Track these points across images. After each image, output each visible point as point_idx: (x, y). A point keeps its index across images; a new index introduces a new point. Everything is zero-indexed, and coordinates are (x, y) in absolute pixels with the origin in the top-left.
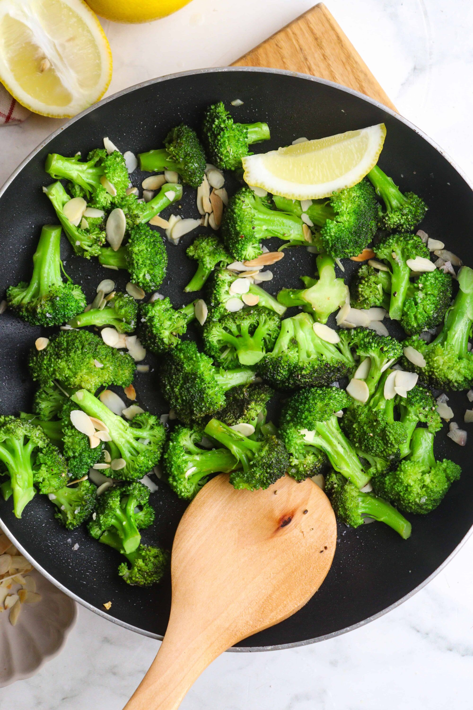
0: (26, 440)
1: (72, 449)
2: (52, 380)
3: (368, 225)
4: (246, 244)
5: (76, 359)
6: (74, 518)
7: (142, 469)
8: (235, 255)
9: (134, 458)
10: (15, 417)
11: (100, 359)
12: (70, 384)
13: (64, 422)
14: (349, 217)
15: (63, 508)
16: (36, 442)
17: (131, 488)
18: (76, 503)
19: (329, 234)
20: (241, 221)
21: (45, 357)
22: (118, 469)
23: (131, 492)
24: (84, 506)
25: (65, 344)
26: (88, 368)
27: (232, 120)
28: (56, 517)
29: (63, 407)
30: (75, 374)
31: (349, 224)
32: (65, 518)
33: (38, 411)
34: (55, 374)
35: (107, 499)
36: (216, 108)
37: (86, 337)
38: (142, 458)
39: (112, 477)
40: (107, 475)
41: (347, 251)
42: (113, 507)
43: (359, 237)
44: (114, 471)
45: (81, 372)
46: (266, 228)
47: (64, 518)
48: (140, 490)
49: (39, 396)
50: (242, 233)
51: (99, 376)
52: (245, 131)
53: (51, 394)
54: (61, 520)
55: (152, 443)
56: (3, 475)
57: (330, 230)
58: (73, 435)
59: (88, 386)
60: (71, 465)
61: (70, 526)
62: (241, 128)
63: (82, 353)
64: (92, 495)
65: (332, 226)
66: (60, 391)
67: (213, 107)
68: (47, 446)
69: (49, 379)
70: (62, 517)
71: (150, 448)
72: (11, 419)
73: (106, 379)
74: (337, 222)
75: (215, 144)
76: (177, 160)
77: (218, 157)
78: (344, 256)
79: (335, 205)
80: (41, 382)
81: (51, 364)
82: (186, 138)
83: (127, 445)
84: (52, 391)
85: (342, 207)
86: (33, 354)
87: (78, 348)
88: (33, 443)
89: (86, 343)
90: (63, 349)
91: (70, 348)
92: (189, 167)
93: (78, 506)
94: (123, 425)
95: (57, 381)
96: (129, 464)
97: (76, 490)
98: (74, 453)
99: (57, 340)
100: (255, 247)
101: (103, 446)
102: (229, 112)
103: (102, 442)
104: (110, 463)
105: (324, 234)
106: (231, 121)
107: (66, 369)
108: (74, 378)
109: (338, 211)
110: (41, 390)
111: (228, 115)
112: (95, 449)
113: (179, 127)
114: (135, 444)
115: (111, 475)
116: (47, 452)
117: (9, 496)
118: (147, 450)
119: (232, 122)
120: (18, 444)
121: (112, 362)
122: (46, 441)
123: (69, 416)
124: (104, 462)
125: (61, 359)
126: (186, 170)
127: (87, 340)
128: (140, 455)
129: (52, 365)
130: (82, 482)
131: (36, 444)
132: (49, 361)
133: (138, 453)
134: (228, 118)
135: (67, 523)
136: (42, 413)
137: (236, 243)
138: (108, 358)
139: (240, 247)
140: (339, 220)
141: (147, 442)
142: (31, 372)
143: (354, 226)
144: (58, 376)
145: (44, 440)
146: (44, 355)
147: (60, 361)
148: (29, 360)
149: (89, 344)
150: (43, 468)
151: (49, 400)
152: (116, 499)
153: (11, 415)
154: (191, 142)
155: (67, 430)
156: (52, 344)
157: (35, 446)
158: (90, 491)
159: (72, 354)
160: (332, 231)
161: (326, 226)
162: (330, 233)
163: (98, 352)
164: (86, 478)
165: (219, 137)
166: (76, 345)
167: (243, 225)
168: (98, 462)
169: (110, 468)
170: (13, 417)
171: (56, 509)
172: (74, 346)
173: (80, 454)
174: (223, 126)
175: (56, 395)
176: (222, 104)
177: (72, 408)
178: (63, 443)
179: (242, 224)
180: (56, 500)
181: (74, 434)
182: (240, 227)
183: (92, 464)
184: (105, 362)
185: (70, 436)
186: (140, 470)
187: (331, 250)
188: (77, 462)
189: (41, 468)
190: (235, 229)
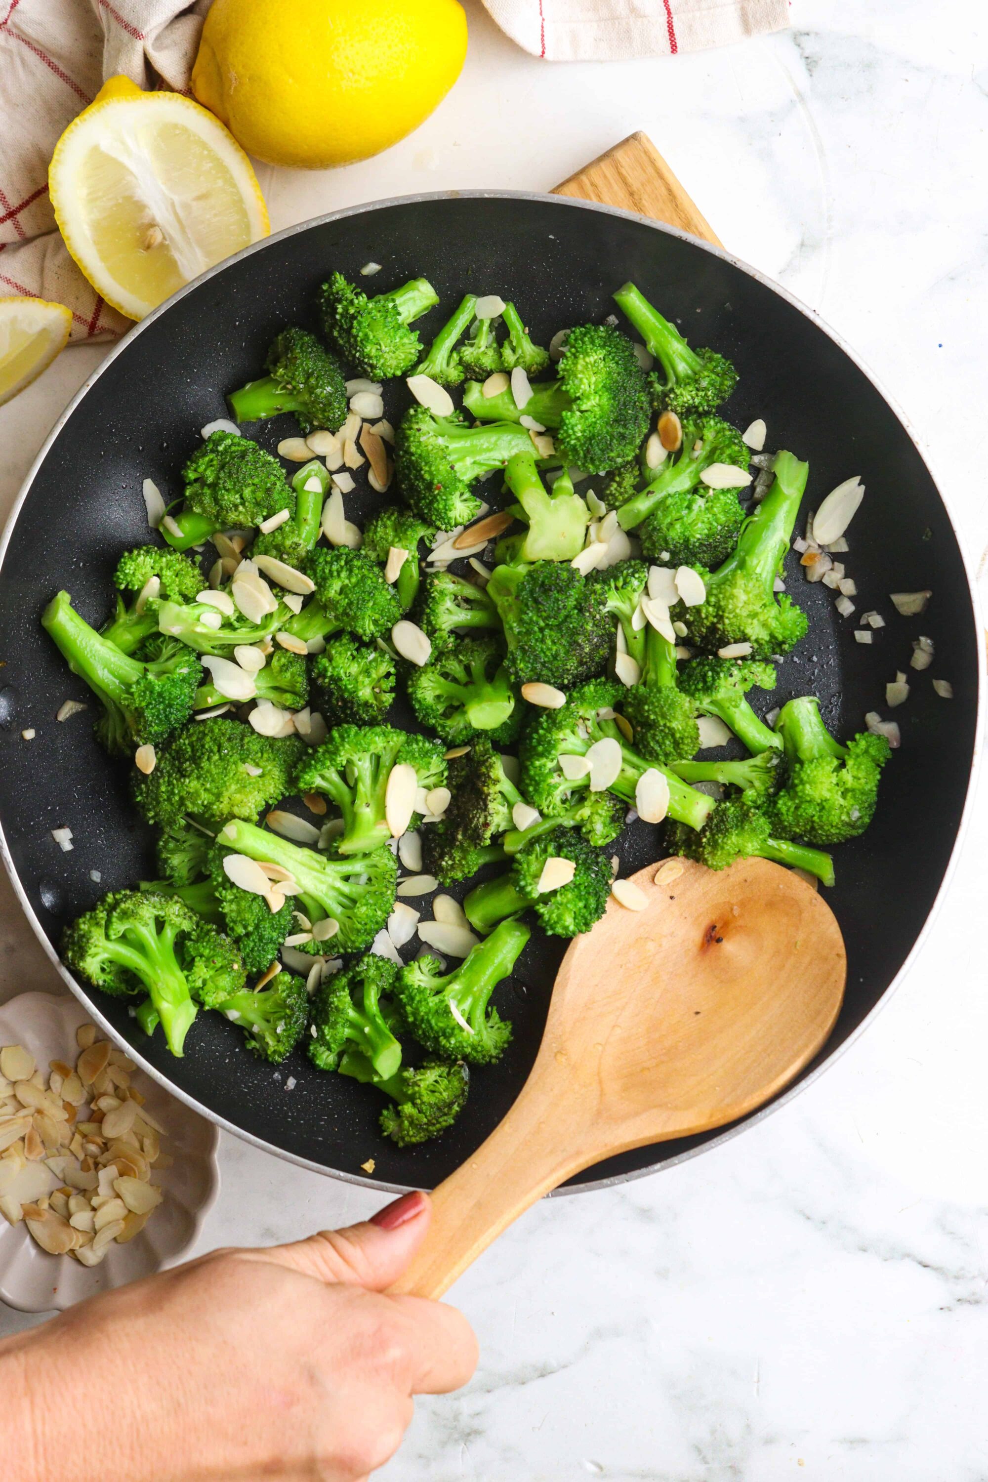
0: (160, 924)
1: (240, 921)
2: (181, 815)
3: (635, 403)
4: (450, 497)
5: (214, 771)
6: (279, 1041)
7: (368, 927)
8: (438, 523)
9: (349, 913)
10: (131, 890)
11: (254, 761)
12: (213, 816)
13: (216, 880)
14: (597, 398)
15: (255, 1029)
16: (178, 923)
17: (362, 967)
18: (276, 1015)
19: (573, 437)
20: (426, 464)
21: (161, 781)
22: (327, 937)
23: (363, 975)
24: (290, 1017)
25: (189, 750)
26: (238, 780)
27: (364, 295)
28: (249, 1047)
29: (208, 854)
30: (218, 796)
31: (601, 410)
32: (265, 1045)
33: (168, 872)
34: (185, 805)
35: (328, 997)
36: (330, 287)
37: (220, 730)
38: (364, 909)
39: (321, 953)
40: (312, 952)
41: (612, 454)
42: (341, 1007)
43: (625, 426)
44: (322, 942)
45: (227, 790)
46: (472, 460)
47: (261, 1046)
48: (378, 968)
49: (164, 847)
50: (435, 482)
51: (259, 791)
52: (391, 305)
53: (183, 839)
54: (258, 1050)
55: (373, 879)
56: (136, 992)
57: (572, 429)
58: (236, 897)
59: (245, 812)
60: (245, 949)
61: (277, 1058)
62: (382, 302)
63: (221, 758)
64: (299, 995)
65: (573, 421)
66: (198, 830)
67: (325, 287)
68: (198, 926)
69: (175, 815)
70: (258, 1046)
71: (372, 889)
72: (125, 895)
73: (272, 791)
74: (582, 412)
75: (351, 346)
76: (294, 388)
77: (366, 363)
78: (611, 466)
79: (569, 387)
80: (164, 824)
81: (173, 789)
82: (301, 348)
83: (333, 894)
84: (184, 833)
85: (582, 387)
86: (137, 780)
87: (212, 751)
88: (172, 925)
89: (223, 740)
90: (187, 760)
91: (198, 754)
92: (317, 396)
93: (280, 1019)
94: (317, 861)
95: (189, 815)
96: (345, 925)
97: (271, 992)
98: (245, 927)
99: (174, 747)
100: (465, 500)
101: (292, 902)
102: (354, 285)
103: (288, 898)
104: (309, 931)
105: (565, 438)
106: (363, 298)
107: (202, 792)
108: (218, 803)
109: (578, 395)
110: (166, 836)
111: (355, 289)
112: (280, 912)
113: (285, 333)
114: (346, 888)
115: (319, 950)
116: (198, 936)
117: (155, 1024)
118: (369, 892)
119: (366, 299)
120: (147, 933)
121: (274, 760)
122: (194, 918)
123: (221, 867)
124: (302, 931)
125: (189, 776)
126: (313, 402)
127: (223, 734)
128: (358, 905)
129: (176, 791)
130: (275, 977)
131: (177, 927)
132: (169, 785)
133: (354, 901)
134: (357, 294)
135: (269, 1052)
136: (176, 875)
137: (431, 502)
138: (265, 755)
139: (441, 506)
140: (583, 408)
141: (364, 879)
142: (141, 810)
143: (612, 411)
144: (191, 808)
145: (190, 918)
146: (159, 778)
147: (187, 780)
148: (134, 792)
149: (229, 740)
150: (199, 965)
151: (184, 850)
152: (342, 993)
153: (125, 889)
154: (310, 353)
155: (224, 892)
156: (167, 755)
157: (177, 930)
158: (294, 990)
159: (205, 764)
160: (576, 429)
161: (565, 424)
162: (574, 433)
163: (248, 750)
164: (279, 967)
165: (354, 331)
166: (207, 747)
167: (433, 469)
168: (291, 934)
169: (314, 939)
170: (128, 892)
171: (246, 1034)
172: (204, 750)
173: (257, 927)
174: (352, 311)
175: (192, 840)
176: (338, 275)
177: (223, 853)
178: (223, 916)
179: (430, 467)
180: (242, 1018)
181: (238, 895)
182: (430, 473)
183: (281, 940)
184: (262, 763)
185: (231, 901)
186: (365, 930)
187: (586, 461)
188: (253, 941)
189: (196, 964)
190: (424, 480)
